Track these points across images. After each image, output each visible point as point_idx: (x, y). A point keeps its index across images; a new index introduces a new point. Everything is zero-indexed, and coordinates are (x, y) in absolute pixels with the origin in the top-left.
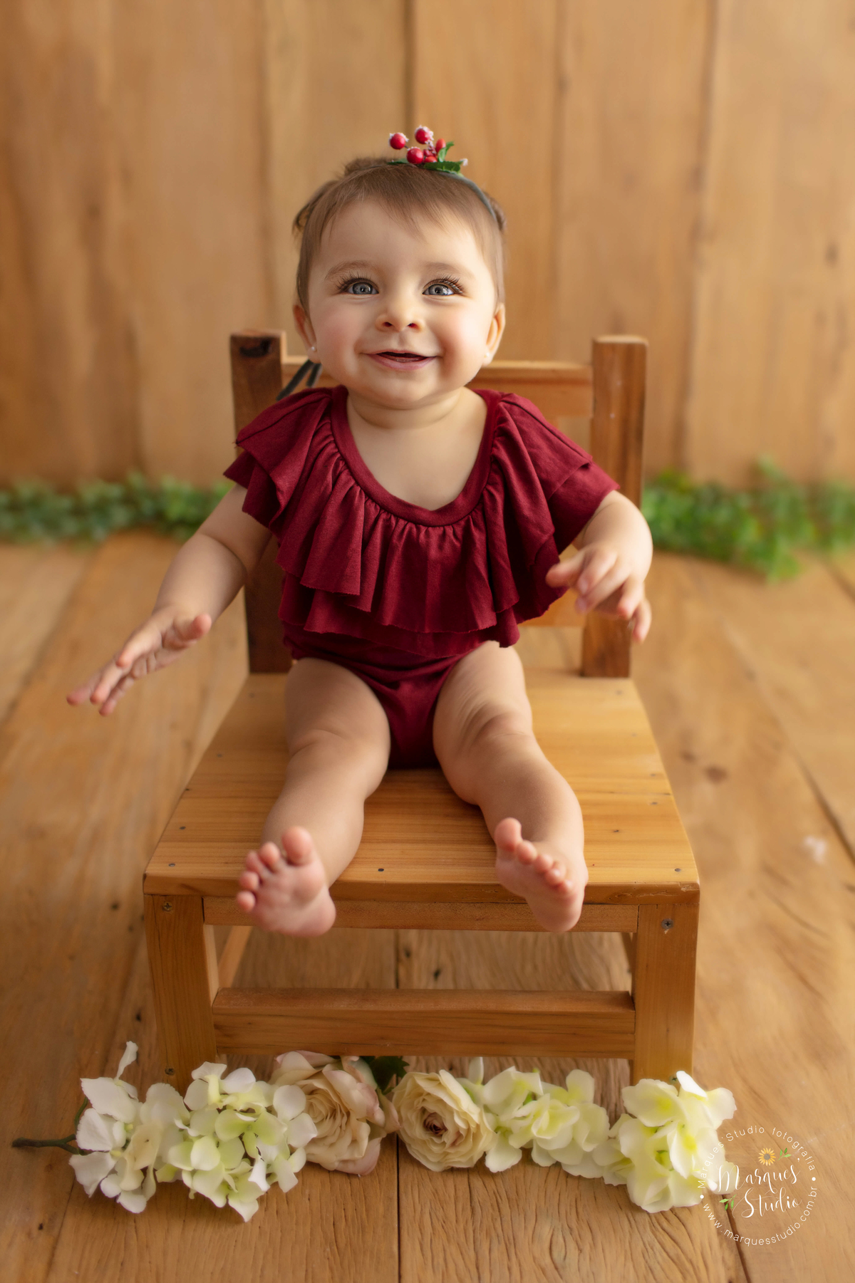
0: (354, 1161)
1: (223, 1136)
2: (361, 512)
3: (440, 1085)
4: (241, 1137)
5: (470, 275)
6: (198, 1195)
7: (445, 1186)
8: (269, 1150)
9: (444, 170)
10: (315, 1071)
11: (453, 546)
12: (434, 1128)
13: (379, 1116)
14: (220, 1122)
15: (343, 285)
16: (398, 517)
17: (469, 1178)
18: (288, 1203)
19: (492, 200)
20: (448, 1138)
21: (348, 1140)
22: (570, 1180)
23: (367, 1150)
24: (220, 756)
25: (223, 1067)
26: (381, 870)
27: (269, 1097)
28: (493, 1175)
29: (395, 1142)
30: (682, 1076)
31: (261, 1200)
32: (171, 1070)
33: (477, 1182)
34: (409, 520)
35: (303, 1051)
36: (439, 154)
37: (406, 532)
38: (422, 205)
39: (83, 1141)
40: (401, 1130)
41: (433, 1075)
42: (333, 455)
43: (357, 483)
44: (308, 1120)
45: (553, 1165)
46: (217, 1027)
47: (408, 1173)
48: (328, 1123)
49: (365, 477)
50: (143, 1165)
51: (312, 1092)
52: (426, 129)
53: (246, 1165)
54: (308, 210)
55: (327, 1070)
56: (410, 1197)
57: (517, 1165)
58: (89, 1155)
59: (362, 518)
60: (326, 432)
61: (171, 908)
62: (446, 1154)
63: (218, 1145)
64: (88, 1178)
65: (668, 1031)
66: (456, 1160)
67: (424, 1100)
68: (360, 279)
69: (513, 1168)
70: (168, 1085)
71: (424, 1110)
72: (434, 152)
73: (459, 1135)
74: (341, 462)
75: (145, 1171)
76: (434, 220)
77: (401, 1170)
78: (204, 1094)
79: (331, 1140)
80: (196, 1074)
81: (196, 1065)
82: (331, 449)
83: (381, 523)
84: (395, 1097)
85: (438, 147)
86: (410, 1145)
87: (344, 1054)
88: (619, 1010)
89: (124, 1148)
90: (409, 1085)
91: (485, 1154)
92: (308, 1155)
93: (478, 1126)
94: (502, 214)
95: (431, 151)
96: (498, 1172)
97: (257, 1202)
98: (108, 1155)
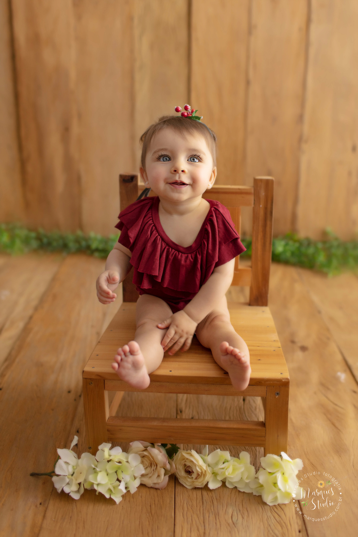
0: (158, 483)
1: (110, 471)
2: (159, 246)
3: (191, 455)
4: (116, 472)
5: (204, 154)
6: (100, 493)
7: (193, 494)
8: (126, 477)
9: (195, 119)
10: (145, 449)
11: (190, 261)
12: (189, 472)
13: (168, 466)
14: (108, 466)
15: (158, 157)
16: (172, 248)
17: (202, 492)
18: (133, 498)
19: (212, 131)
20: (194, 475)
21: (156, 475)
22: (240, 493)
23: (163, 480)
24: (111, 330)
25: (110, 445)
26: (171, 371)
27: (127, 458)
28: (211, 491)
29: (174, 478)
30: (283, 454)
31: (123, 496)
32: (90, 447)
33: (205, 493)
34: (176, 250)
35: (140, 441)
36: (193, 114)
37: (174, 254)
38: (187, 129)
39: (58, 471)
40: (176, 472)
41: (189, 451)
42: (151, 224)
43: (159, 235)
44: (141, 467)
45: (234, 488)
46: (108, 430)
47: (179, 489)
48: (149, 469)
49: (162, 233)
50: (79, 482)
51: (143, 457)
52: (188, 105)
53: (118, 482)
54: (145, 134)
55: (149, 448)
56: (179, 497)
57: (220, 487)
58: (60, 477)
59: (160, 248)
60: (149, 215)
61: (93, 384)
62: (193, 482)
63: (107, 475)
64: (59, 486)
65: (278, 436)
66: (197, 484)
67: (185, 461)
68: (165, 155)
69: (219, 488)
70: (89, 453)
71: (185, 465)
72: (191, 113)
73: (198, 475)
74: (154, 227)
75: (80, 484)
76: (191, 134)
77: (176, 488)
78: (103, 455)
79: (150, 475)
80: (100, 447)
81: (100, 443)
82: (151, 222)
83: (166, 250)
84: (174, 460)
85: (192, 112)
86: (180, 479)
87: (155, 443)
88: (259, 428)
89: (72, 475)
90: (180, 455)
91: (208, 482)
92: (141, 481)
93: (205, 471)
94: (215, 136)
95: (190, 113)
96: (213, 489)
97: (121, 497)
98: (66, 477)
